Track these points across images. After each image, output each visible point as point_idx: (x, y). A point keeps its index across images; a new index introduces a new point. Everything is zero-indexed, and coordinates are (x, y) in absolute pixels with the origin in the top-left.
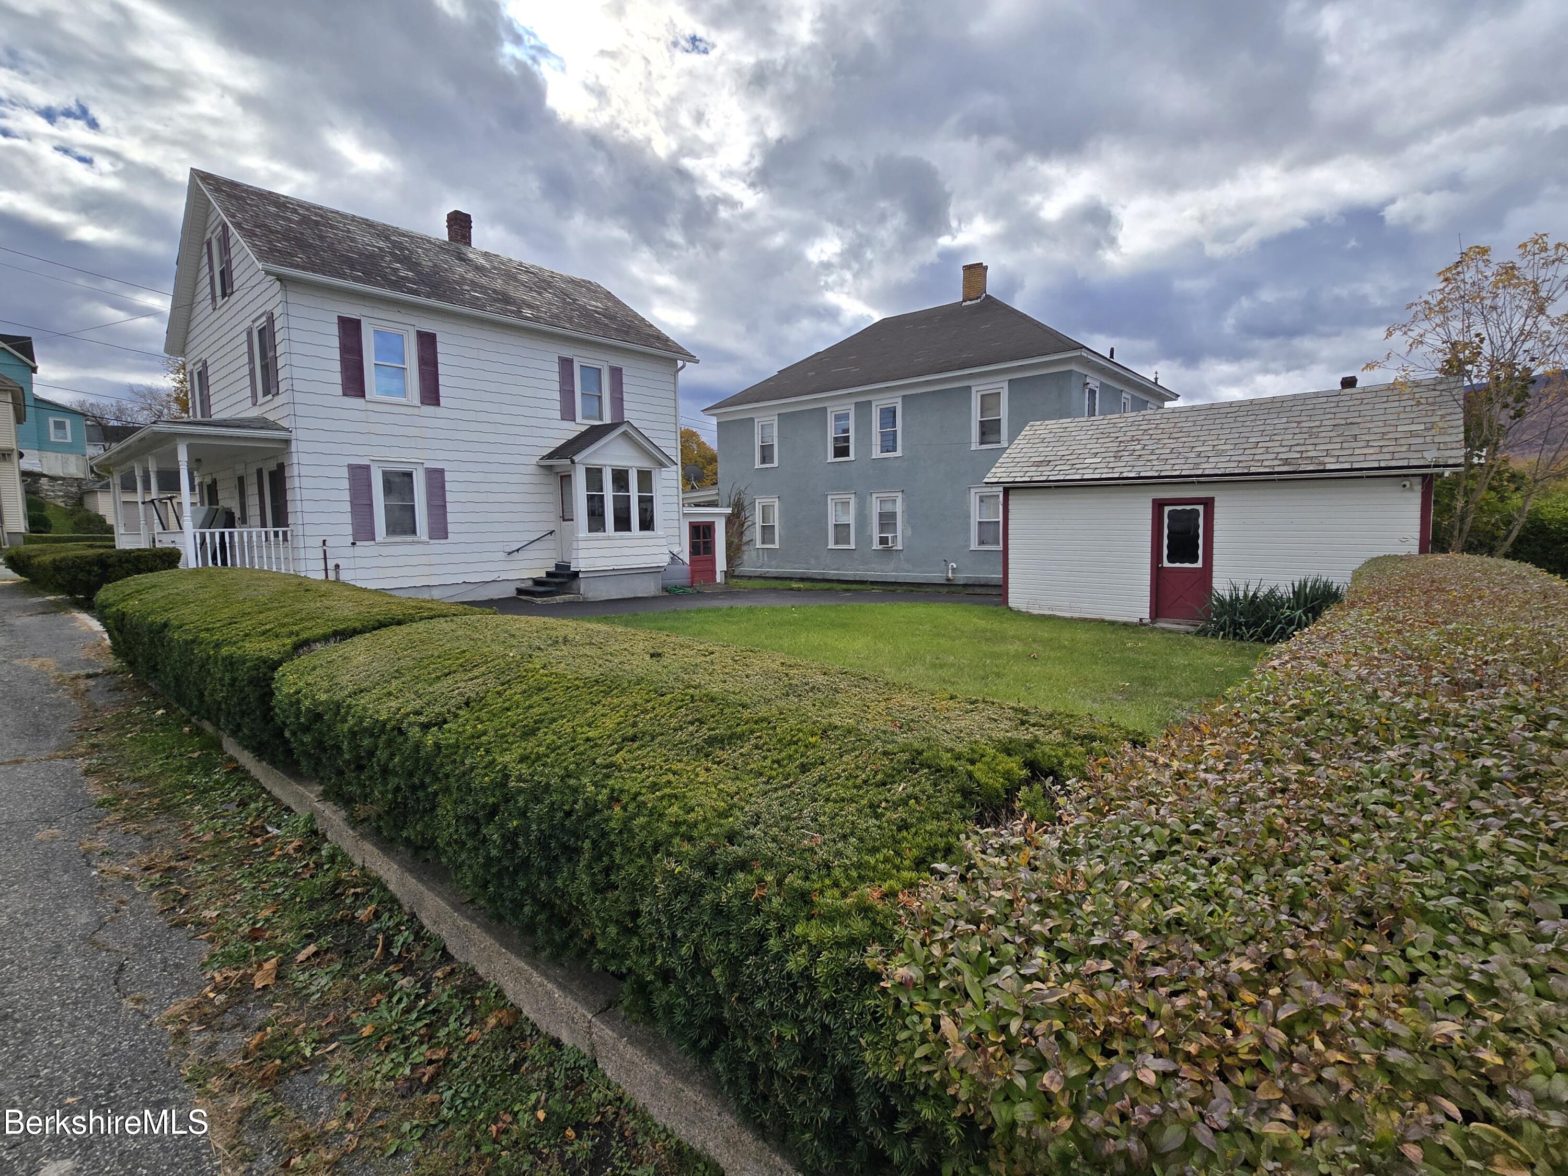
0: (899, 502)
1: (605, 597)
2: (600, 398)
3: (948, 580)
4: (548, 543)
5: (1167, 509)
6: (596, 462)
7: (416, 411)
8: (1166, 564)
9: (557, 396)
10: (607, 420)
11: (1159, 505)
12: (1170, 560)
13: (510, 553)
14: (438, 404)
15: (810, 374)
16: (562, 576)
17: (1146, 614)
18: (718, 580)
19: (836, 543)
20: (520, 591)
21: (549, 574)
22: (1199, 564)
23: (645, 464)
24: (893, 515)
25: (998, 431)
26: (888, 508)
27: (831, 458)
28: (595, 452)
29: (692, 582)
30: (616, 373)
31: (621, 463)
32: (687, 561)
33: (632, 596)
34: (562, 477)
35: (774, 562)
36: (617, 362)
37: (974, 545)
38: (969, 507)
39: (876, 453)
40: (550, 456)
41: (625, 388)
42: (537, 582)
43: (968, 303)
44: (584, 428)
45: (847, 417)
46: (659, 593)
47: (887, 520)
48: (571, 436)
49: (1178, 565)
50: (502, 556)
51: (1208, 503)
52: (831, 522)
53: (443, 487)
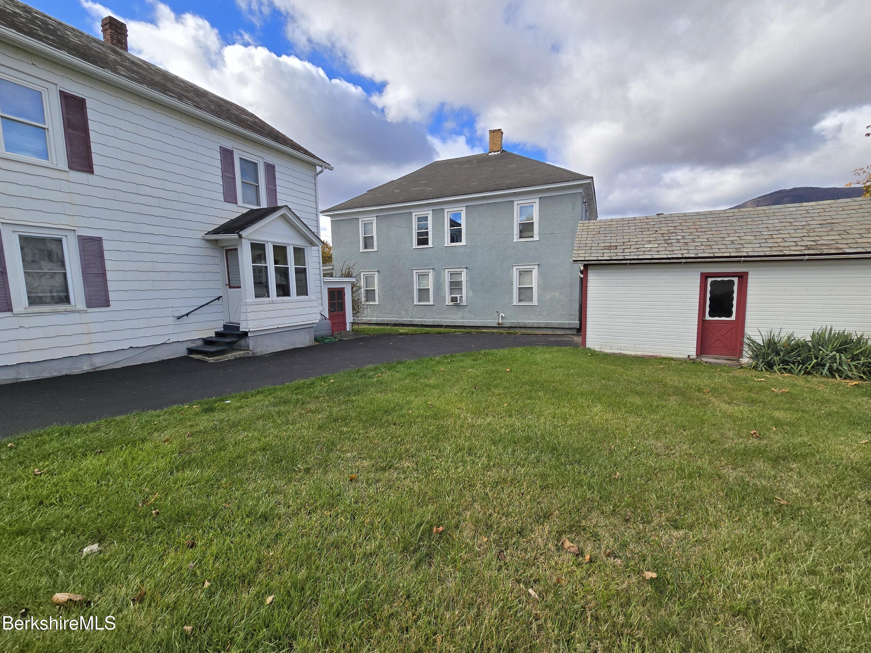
0: (464, 274)
1: (270, 350)
2: (257, 187)
3: (499, 324)
4: (216, 306)
5: (710, 280)
6: (259, 238)
7: (63, 176)
8: (708, 317)
9: (220, 181)
10: (264, 205)
11: (705, 277)
12: (710, 315)
13: (179, 318)
14: (92, 172)
15: (396, 191)
16: (232, 335)
17: (692, 352)
18: (348, 329)
19: (419, 301)
20: (191, 351)
21: (218, 334)
22: (733, 318)
23: (300, 243)
24: (460, 283)
25: (532, 230)
26: (456, 279)
27: (415, 245)
28: (258, 230)
29: (333, 332)
30: (270, 169)
31: (281, 241)
32: (327, 316)
33: (293, 347)
34: (227, 251)
35: (375, 314)
36: (272, 159)
37: (515, 302)
38: (512, 278)
39: (447, 242)
40: (216, 232)
41: (278, 182)
42: (207, 342)
43: (492, 153)
44: (245, 211)
45: (426, 219)
46: (314, 343)
47: (456, 286)
48: (234, 216)
49: (717, 318)
50: (171, 320)
51: (743, 277)
52: (416, 287)
53: (102, 256)
